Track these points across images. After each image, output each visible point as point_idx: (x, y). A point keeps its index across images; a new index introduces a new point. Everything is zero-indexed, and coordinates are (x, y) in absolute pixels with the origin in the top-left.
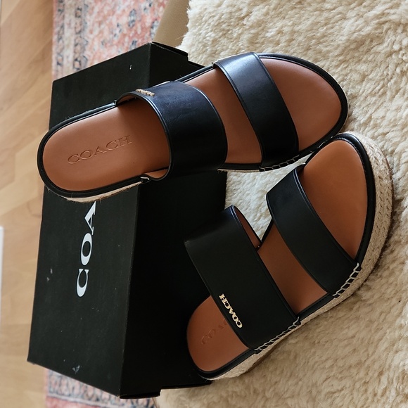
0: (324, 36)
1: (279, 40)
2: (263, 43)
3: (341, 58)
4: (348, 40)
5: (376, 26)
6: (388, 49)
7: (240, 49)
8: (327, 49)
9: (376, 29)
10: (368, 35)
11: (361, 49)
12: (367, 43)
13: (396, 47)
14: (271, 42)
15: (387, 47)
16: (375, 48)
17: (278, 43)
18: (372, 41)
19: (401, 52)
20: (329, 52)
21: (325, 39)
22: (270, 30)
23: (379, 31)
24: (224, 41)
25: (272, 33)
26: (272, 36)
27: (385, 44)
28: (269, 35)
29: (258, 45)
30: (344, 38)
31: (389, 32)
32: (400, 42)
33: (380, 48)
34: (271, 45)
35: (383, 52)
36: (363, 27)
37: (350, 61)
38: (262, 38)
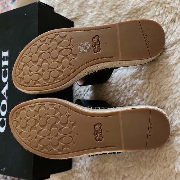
0: (120, 5)
1: (95, 6)
2: (86, 7)
3: (128, 16)
4: (132, 8)
5: (147, 3)
6: (153, 14)
7: (74, 9)
8: (121, 11)
9: (147, 4)
10: (142, 7)
11: (139, 13)
12: (142, 10)
13: (157, 13)
14: (90, 7)
15: (152, 13)
16: (146, 13)
17: (94, 8)
18: (144, 9)
19: (159, 16)
20: (121, 13)
21: (120, 6)
22: (90, 1)
23: (148, 5)
24: (64, 4)
25: (91, 3)
26: (91, 4)
27: (152, 12)
28: (89, 3)
29: (83, 8)
30: (130, 7)
31: (153, 6)
32: (159, 11)
33: (149, 13)
34: (91, 8)
35: (150, 15)
36: (140, 3)
37: (133, 17)
38: (86, 4)
